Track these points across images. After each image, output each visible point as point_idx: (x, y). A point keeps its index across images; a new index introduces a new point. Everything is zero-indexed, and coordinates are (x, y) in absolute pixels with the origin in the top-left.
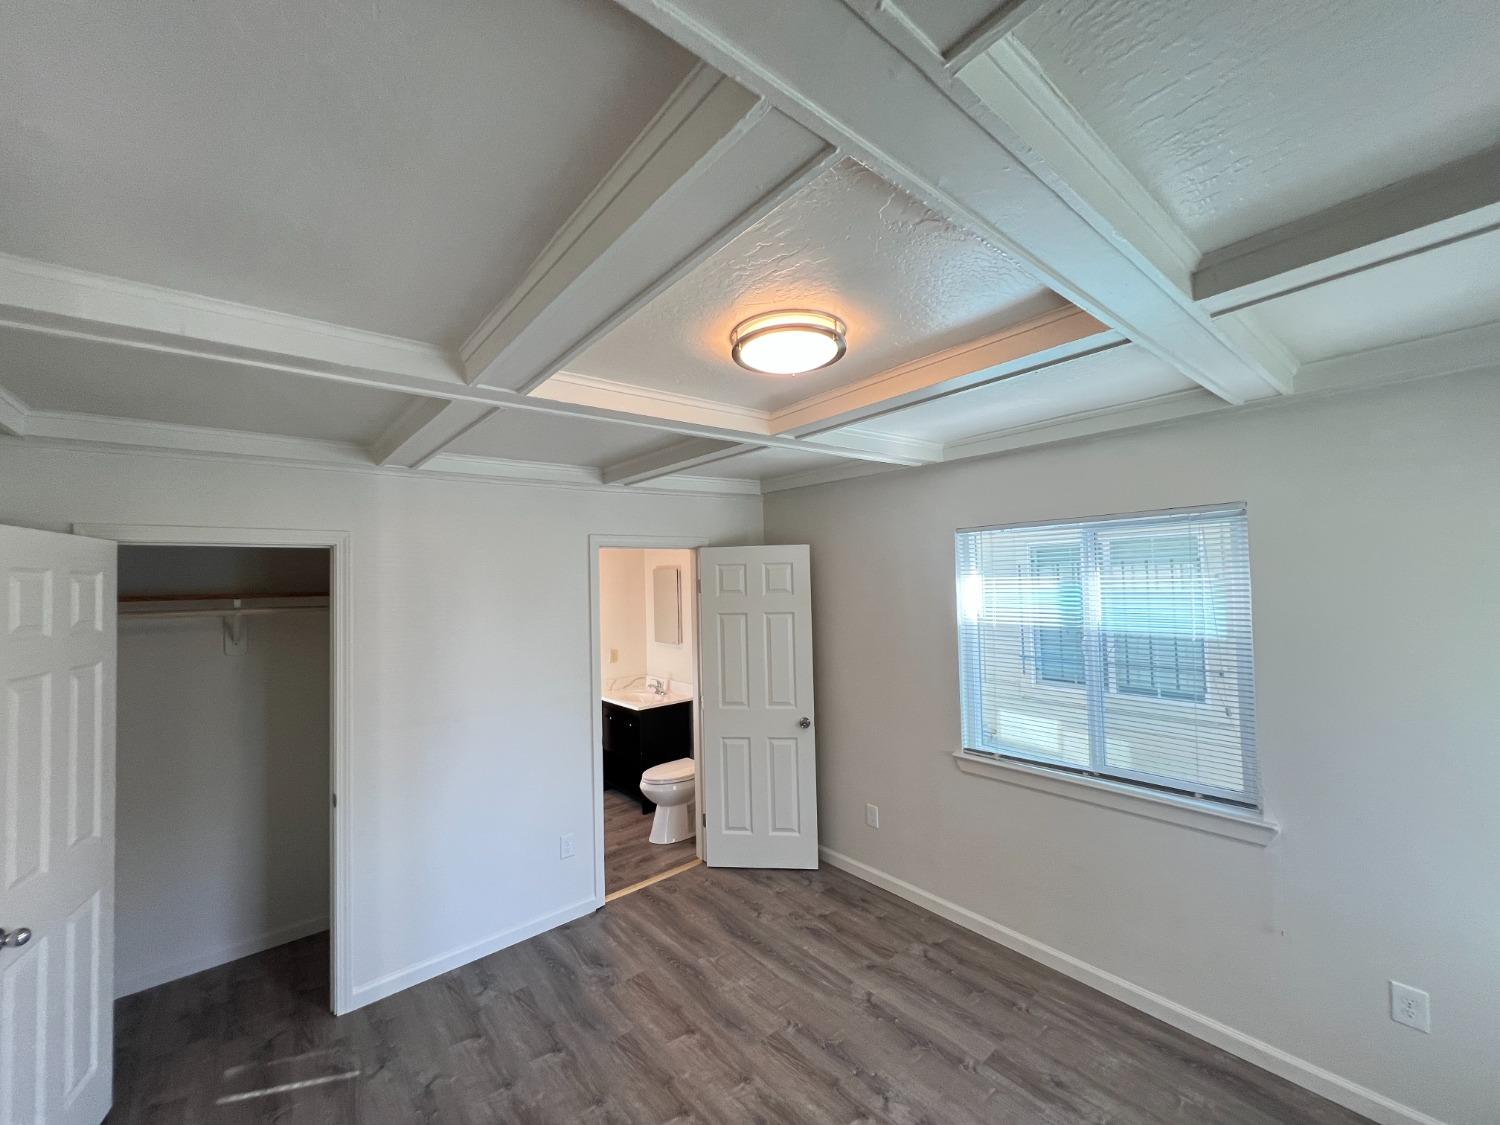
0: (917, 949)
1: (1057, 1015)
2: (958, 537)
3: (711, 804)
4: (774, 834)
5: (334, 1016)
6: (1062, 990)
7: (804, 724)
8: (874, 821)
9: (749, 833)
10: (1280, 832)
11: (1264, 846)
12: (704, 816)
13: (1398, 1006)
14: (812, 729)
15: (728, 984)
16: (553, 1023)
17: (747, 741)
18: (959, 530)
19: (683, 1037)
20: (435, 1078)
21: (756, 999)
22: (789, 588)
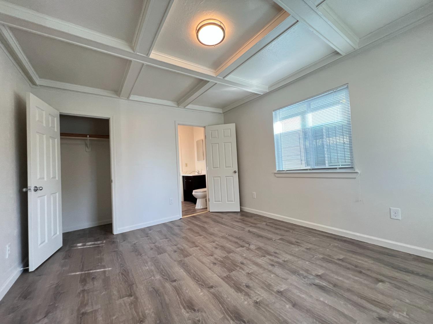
0: (265, 223)
1: (301, 233)
2: (274, 113)
3: (211, 196)
4: (228, 202)
5: (113, 234)
6: (303, 229)
7: (235, 172)
8: (254, 196)
9: (221, 202)
10: (359, 173)
11: (355, 178)
12: (209, 199)
13: (392, 214)
14: (237, 173)
15: (212, 229)
16: (166, 235)
17: (220, 178)
18: (274, 111)
19: (199, 237)
20: (137, 242)
21: (219, 231)
22: (230, 135)
